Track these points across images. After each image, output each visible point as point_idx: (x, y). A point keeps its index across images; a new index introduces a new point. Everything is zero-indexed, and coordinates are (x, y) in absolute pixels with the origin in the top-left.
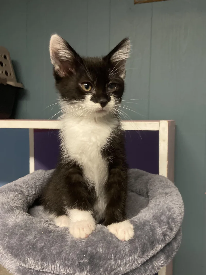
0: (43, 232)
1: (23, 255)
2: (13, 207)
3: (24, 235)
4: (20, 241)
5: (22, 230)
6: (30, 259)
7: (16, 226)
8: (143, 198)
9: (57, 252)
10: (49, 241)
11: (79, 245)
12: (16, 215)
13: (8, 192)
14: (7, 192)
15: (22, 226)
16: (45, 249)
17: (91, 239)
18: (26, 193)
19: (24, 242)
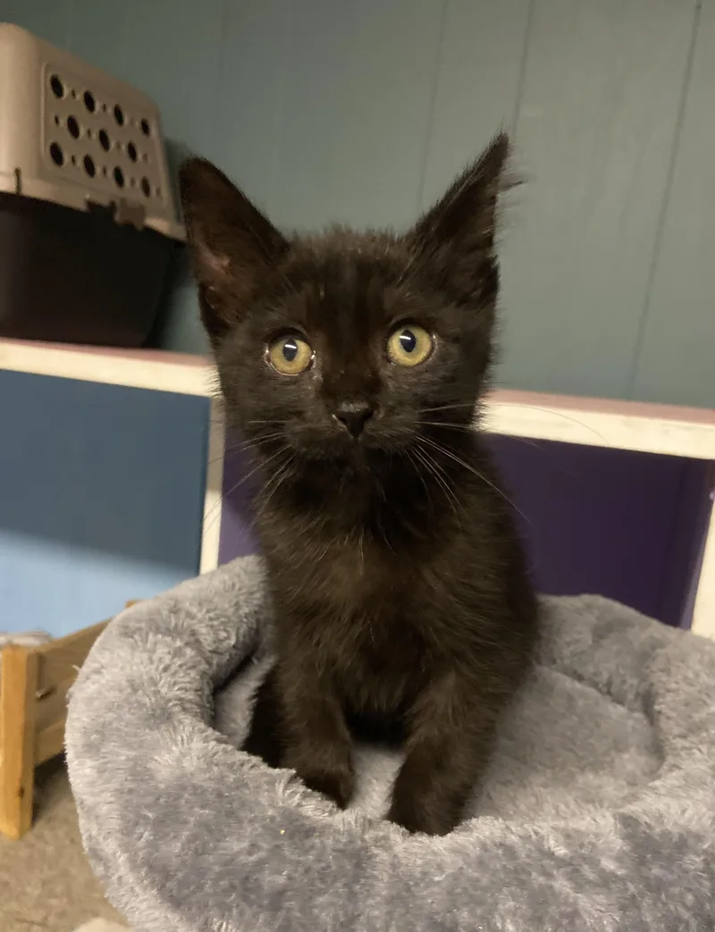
0: (283, 832)
1: (204, 907)
2: (170, 700)
3: (212, 831)
4: (197, 853)
5: (203, 807)
6: (230, 927)
7: (184, 788)
8: (622, 710)
9: (335, 918)
10: (307, 871)
11: (423, 898)
12: (182, 740)
13: (151, 636)
14: (147, 634)
15: (204, 791)
16: (291, 900)
17: (470, 879)
18: (207, 639)
19: (211, 859)
